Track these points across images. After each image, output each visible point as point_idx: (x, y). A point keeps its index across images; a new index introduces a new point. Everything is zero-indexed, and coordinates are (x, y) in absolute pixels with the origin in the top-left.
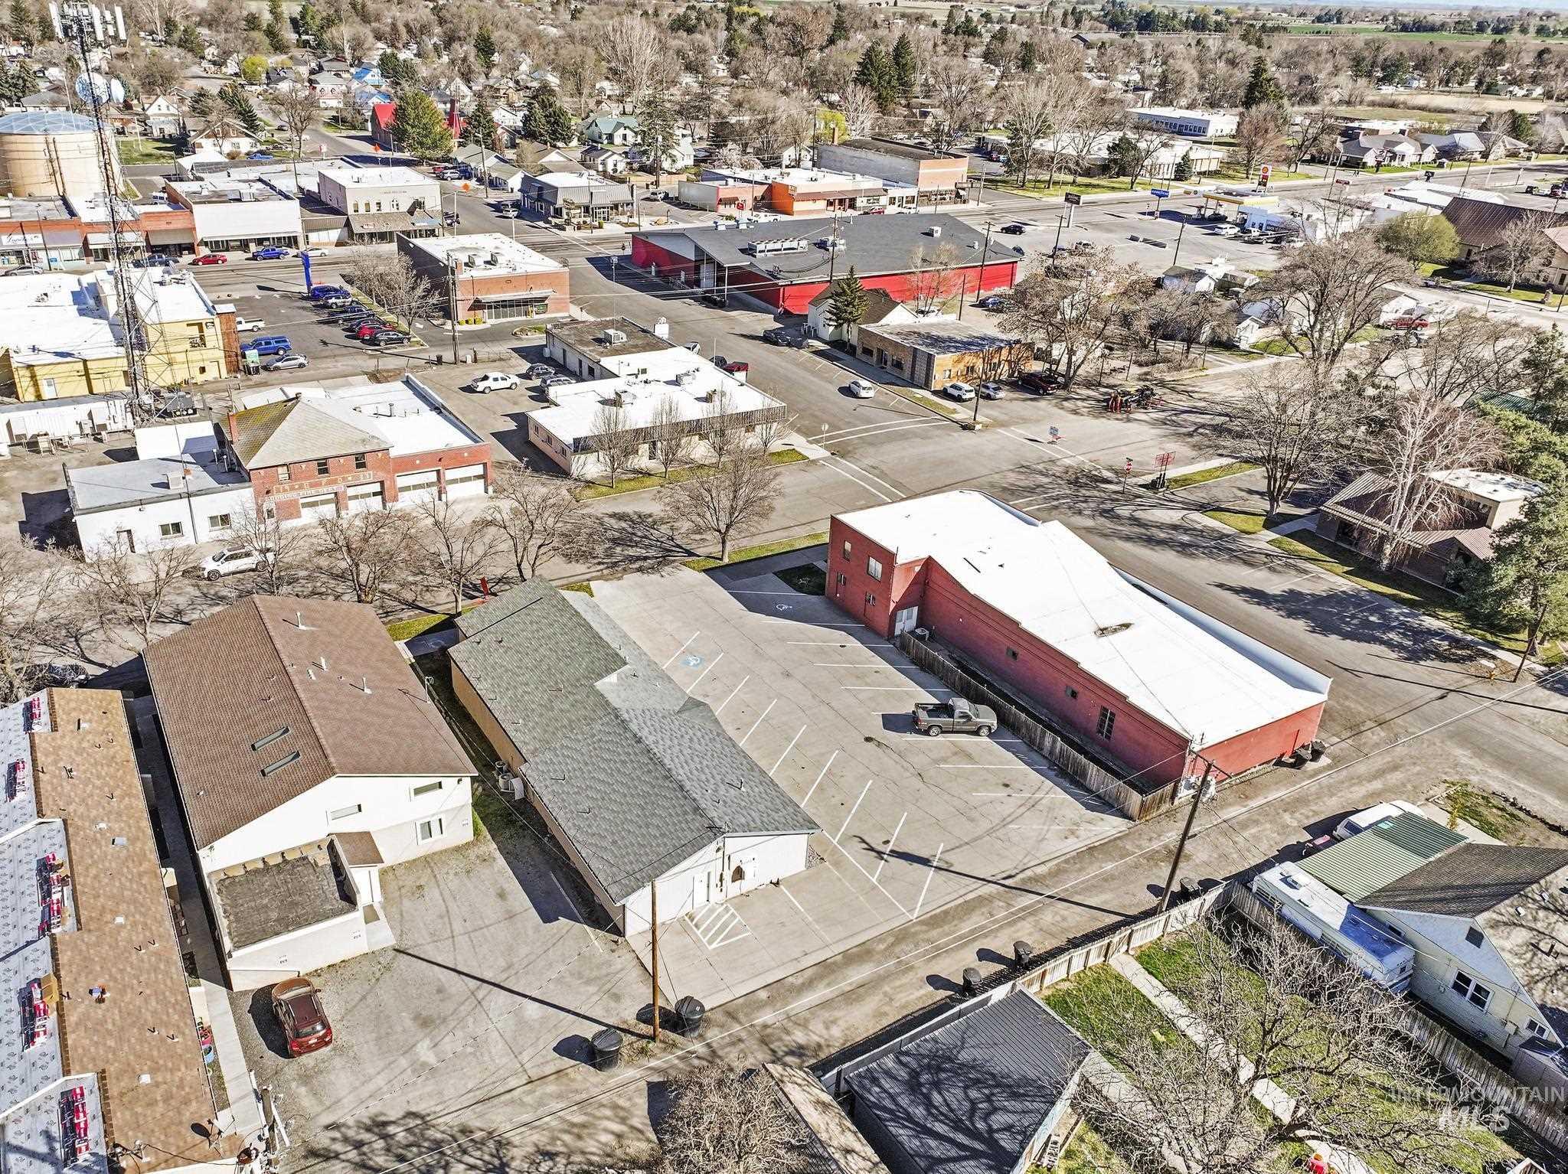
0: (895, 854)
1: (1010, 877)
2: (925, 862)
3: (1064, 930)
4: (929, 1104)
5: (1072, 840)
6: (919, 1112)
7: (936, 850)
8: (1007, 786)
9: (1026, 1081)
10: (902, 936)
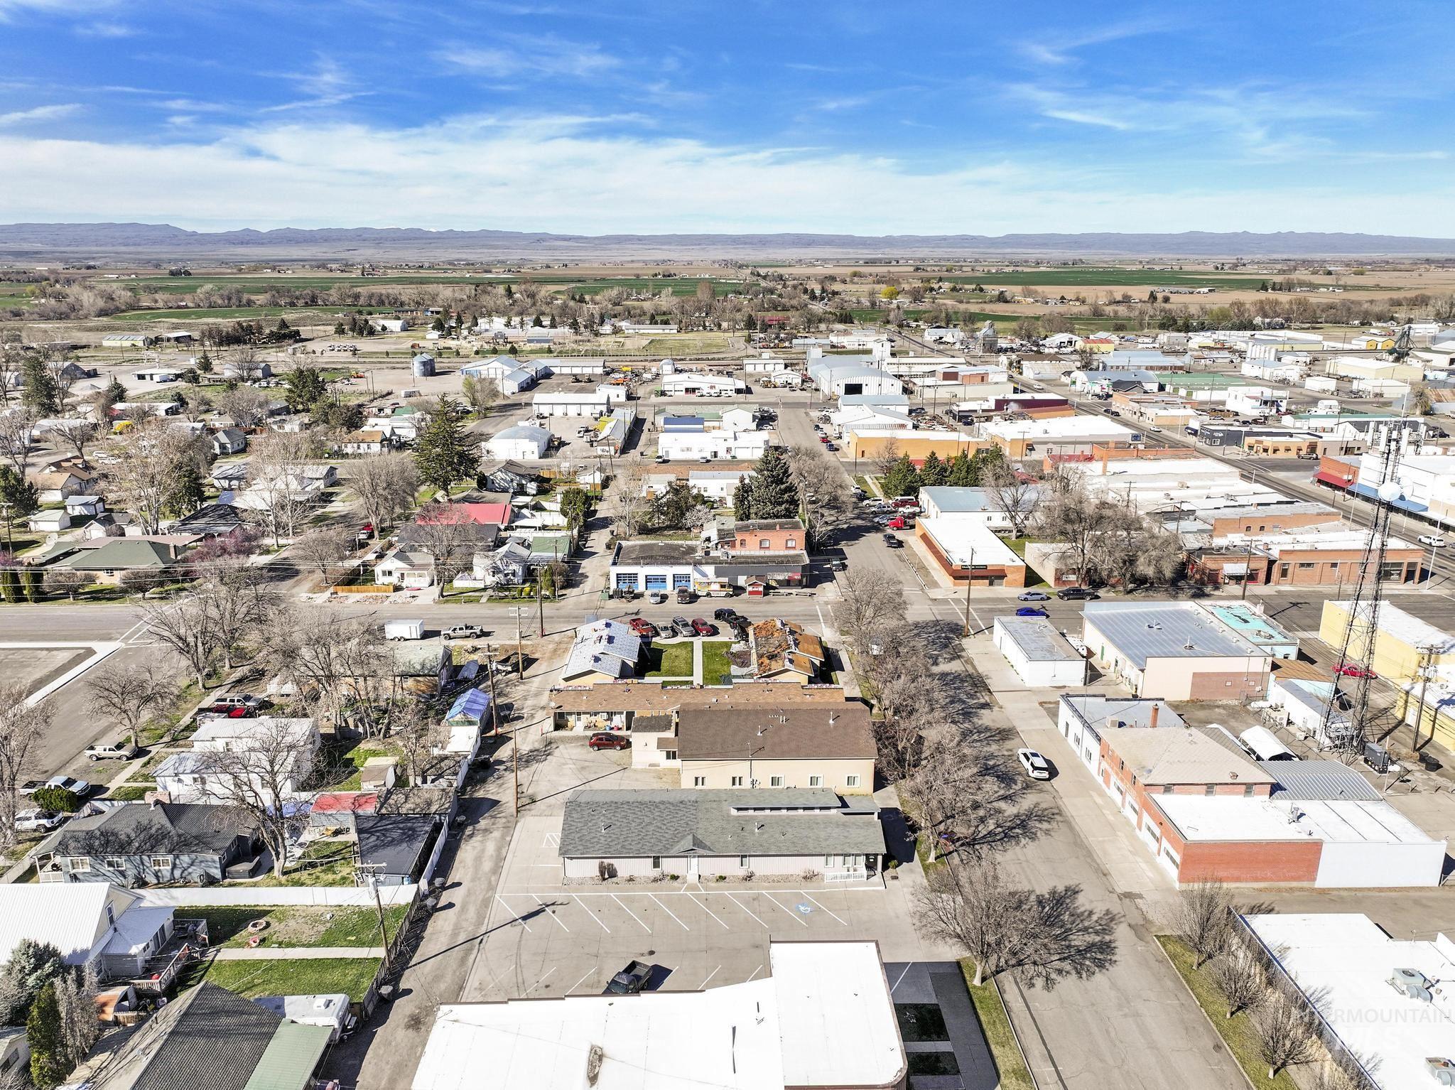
0: (541, 911)
1: (481, 942)
2: (525, 918)
3: (430, 940)
4: (400, 829)
5: (476, 984)
6: (401, 826)
7: (529, 926)
8: (547, 986)
9: (374, 851)
10: (492, 888)
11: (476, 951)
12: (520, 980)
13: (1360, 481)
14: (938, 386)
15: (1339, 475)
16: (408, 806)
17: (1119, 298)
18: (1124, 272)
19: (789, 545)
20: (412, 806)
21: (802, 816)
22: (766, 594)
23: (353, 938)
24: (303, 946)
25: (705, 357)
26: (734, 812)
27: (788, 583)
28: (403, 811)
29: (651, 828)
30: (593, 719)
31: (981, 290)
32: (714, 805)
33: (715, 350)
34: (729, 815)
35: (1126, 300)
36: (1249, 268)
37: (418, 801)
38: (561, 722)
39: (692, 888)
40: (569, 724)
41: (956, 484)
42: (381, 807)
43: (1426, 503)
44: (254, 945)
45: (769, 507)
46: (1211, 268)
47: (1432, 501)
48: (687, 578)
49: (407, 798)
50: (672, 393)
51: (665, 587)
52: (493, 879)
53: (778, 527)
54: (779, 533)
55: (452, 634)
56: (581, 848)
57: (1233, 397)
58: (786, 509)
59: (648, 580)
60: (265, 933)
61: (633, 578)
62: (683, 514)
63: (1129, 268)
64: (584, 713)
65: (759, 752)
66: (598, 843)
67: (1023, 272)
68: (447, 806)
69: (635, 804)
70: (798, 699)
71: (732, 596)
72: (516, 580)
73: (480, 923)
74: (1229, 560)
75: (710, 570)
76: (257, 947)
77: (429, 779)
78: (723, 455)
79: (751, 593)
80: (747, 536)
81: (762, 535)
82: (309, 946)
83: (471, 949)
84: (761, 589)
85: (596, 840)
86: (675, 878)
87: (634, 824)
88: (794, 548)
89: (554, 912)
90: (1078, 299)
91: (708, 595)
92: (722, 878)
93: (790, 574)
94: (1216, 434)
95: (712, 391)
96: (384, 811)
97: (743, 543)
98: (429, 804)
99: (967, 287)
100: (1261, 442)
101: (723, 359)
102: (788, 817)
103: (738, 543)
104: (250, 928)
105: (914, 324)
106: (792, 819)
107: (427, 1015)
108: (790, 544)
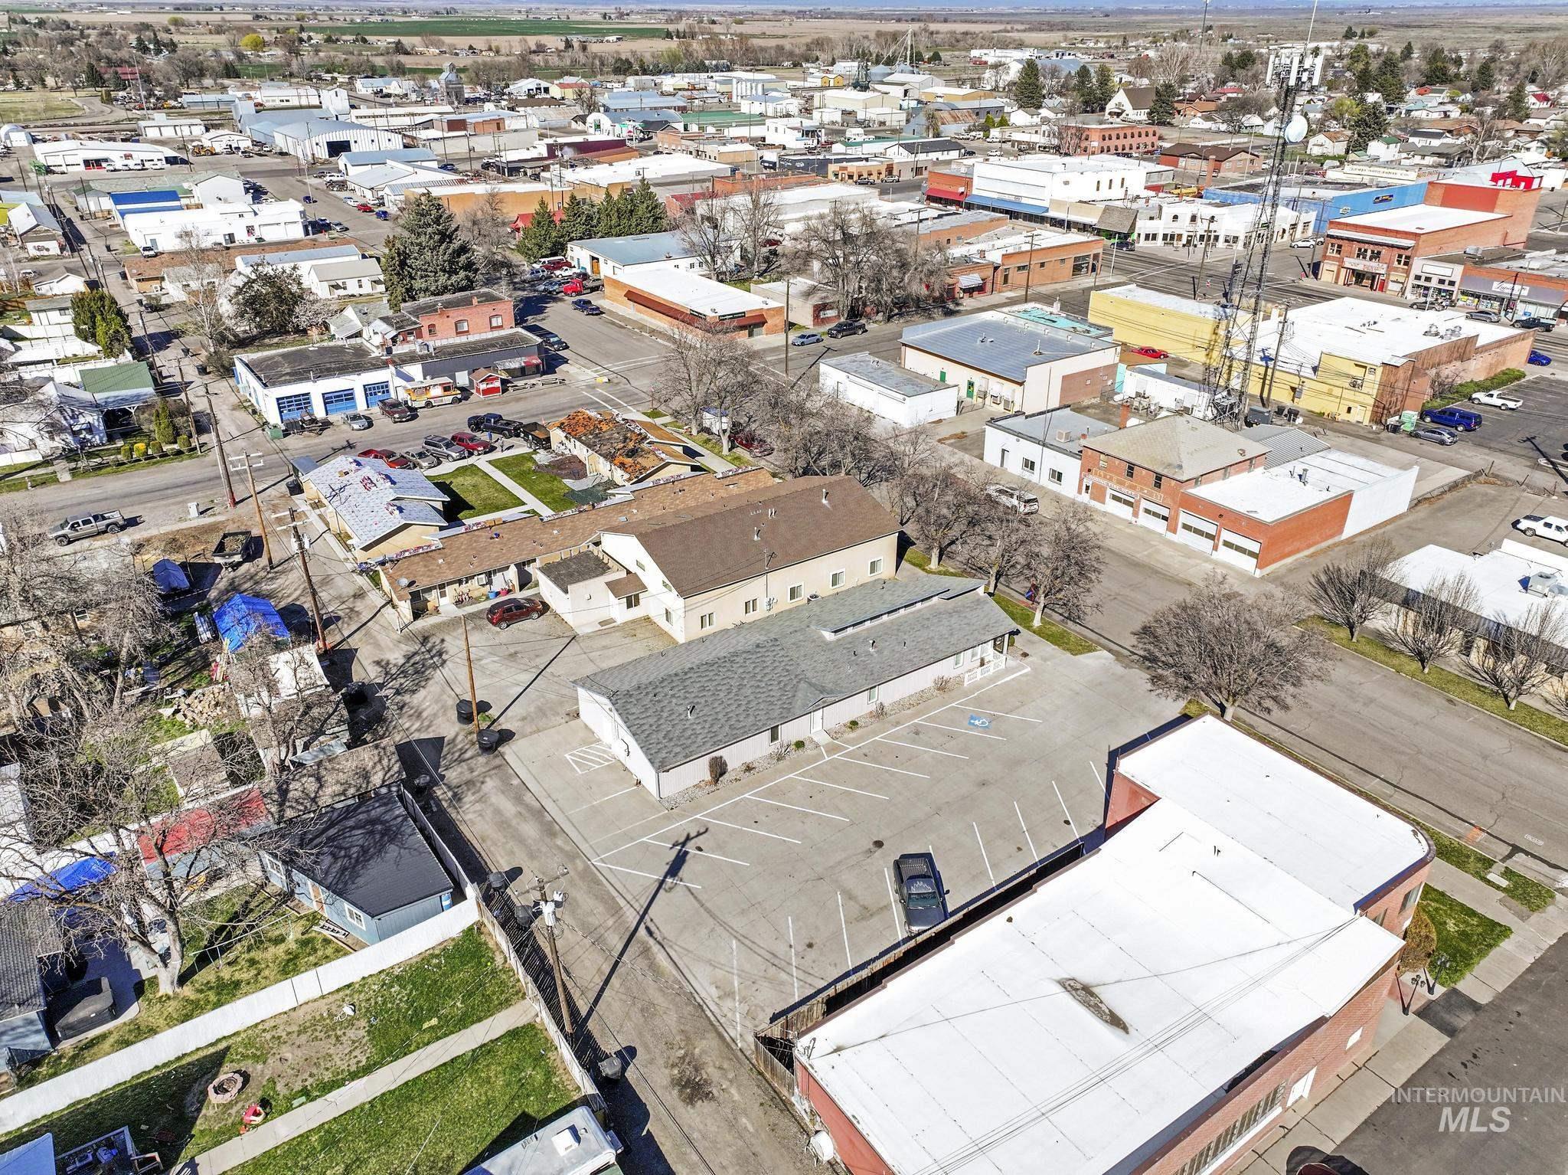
0: (682, 854)
1: (649, 931)
2: (672, 873)
7: (690, 880)
8: (810, 946)
10: (575, 855)
11: (656, 948)
12: (768, 956)
13: (975, 192)
14: (444, 138)
15: (952, 189)
16: (329, 790)
17: (534, 48)
18: (510, 22)
19: (494, 324)
20: (338, 788)
21: (905, 616)
22: (505, 391)
23: (434, 1021)
24: (354, 1076)
25: (60, 123)
26: (829, 636)
27: (523, 372)
28: (325, 800)
29: (747, 691)
30: (464, 588)
31: (365, 41)
32: (799, 636)
33: (64, 114)
34: (828, 644)
35: (540, 49)
36: (633, 17)
37: (342, 777)
38: (419, 605)
39: (832, 749)
40: (430, 606)
41: (608, 234)
42: (281, 811)
43: (1046, 204)
44: (259, 1119)
45: (443, 279)
46: (598, 17)
47: (1052, 201)
48: (384, 387)
49: (319, 779)
50: (64, 169)
51: (355, 407)
52: (559, 842)
53: (475, 301)
54: (479, 309)
55: (72, 534)
56: (678, 749)
57: (772, 129)
58: (467, 278)
59: (328, 399)
60: (255, 1092)
61: (304, 400)
62: (291, 312)
63: (513, 18)
64: (449, 584)
65: (776, 561)
66: (697, 735)
67: (393, 22)
68: (396, 768)
69: (703, 668)
70: (722, 493)
71: (460, 400)
72: (97, 440)
73: (616, 910)
74: (962, 272)
75: (415, 370)
76: (265, 1120)
77: (299, 744)
78: (242, 237)
79: (486, 392)
80: (434, 319)
81: (456, 314)
82: (367, 1070)
83: (646, 951)
84: (498, 384)
85: (689, 732)
86: (800, 745)
87: (722, 695)
88: (500, 327)
89: (700, 849)
90: (490, 49)
91: (428, 404)
92: (854, 723)
93: (524, 359)
94: (798, 165)
95: (131, 163)
96: (289, 814)
97: (432, 329)
98: (366, 776)
99: (345, 38)
100: (845, 168)
101: (97, 124)
102: (892, 622)
103: (425, 330)
104: (214, 1098)
105: (328, 77)
106: (898, 626)
107: (697, 1069)
108: (495, 322)
